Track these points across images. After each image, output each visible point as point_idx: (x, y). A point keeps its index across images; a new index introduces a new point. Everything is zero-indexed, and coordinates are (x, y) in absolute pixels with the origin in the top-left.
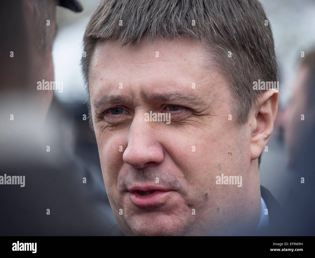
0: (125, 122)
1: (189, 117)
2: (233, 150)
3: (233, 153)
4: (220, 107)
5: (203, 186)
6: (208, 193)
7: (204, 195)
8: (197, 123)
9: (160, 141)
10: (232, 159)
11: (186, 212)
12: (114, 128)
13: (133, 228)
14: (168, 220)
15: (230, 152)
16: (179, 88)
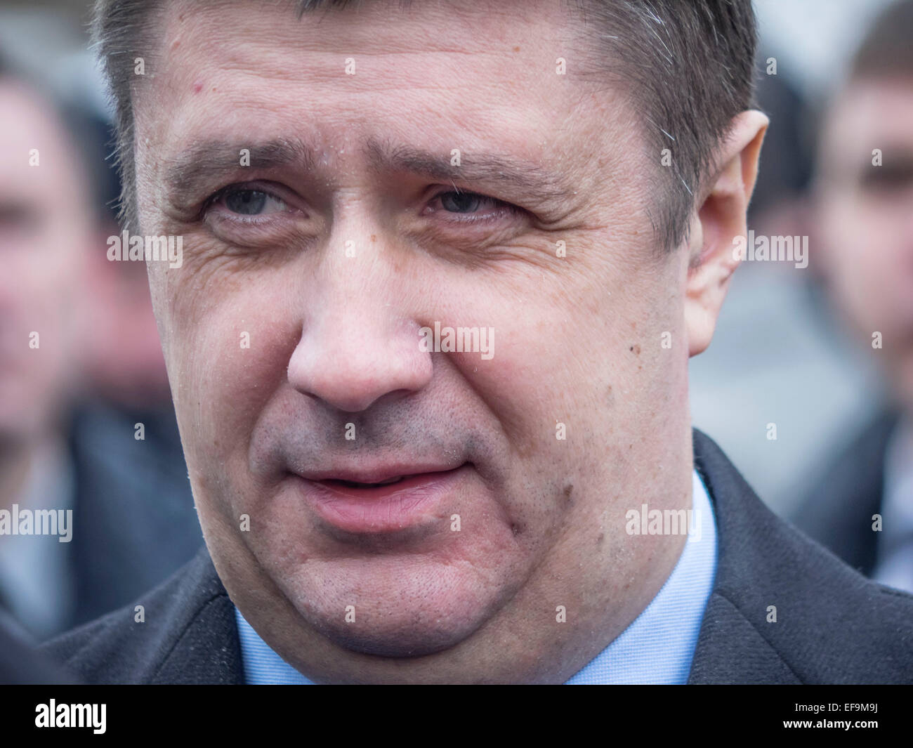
0: (288, 244)
1: (517, 235)
2: (642, 336)
3: (642, 346)
4: (613, 200)
5: (560, 460)
6: (572, 484)
7: (559, 490)
8: (541, 255)
9: (419, 316)
10: (640, 368)
11: (503, 551)
12: (248, 261)
13: (304, 601)
14: (444, 581)
15: (635, 343)
16: (496, 142)
